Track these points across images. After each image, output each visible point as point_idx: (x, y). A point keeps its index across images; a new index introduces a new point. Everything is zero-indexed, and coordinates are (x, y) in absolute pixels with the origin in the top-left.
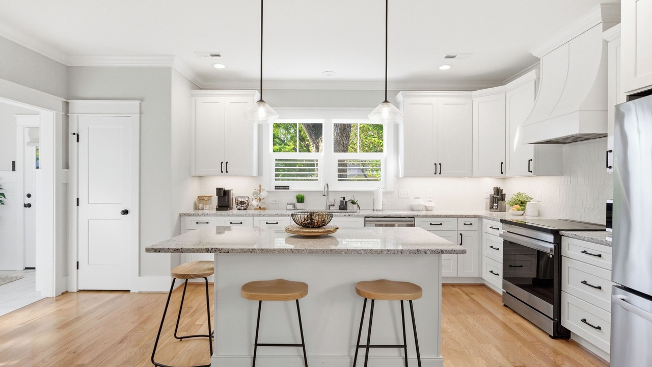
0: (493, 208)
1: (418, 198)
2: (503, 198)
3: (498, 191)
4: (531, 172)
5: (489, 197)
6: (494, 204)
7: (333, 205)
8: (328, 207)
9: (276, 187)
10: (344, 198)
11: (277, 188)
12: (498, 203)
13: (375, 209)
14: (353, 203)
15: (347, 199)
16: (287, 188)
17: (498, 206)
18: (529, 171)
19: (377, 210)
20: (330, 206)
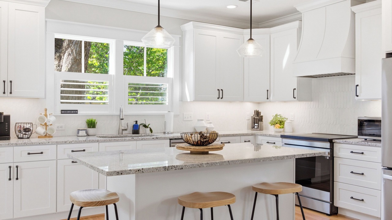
0: (254, 127)
1: (202, 120)
2: (261, 119)
3: (258, 113)
4: (295, 98)
5: (251, 119)
6: (256, 124)
7: (126, 130)
8: (121, 131)
9: (62, 111)
10: (136, 122)
11: (64, 112)
12: (258, 124)
13: (167, 131)
14: (145, 126)
15: (139, 124)
16: (75, 112)
17: (258, 126)
18: (294, 97)
19: (168, 133)
20: (123, 130)
